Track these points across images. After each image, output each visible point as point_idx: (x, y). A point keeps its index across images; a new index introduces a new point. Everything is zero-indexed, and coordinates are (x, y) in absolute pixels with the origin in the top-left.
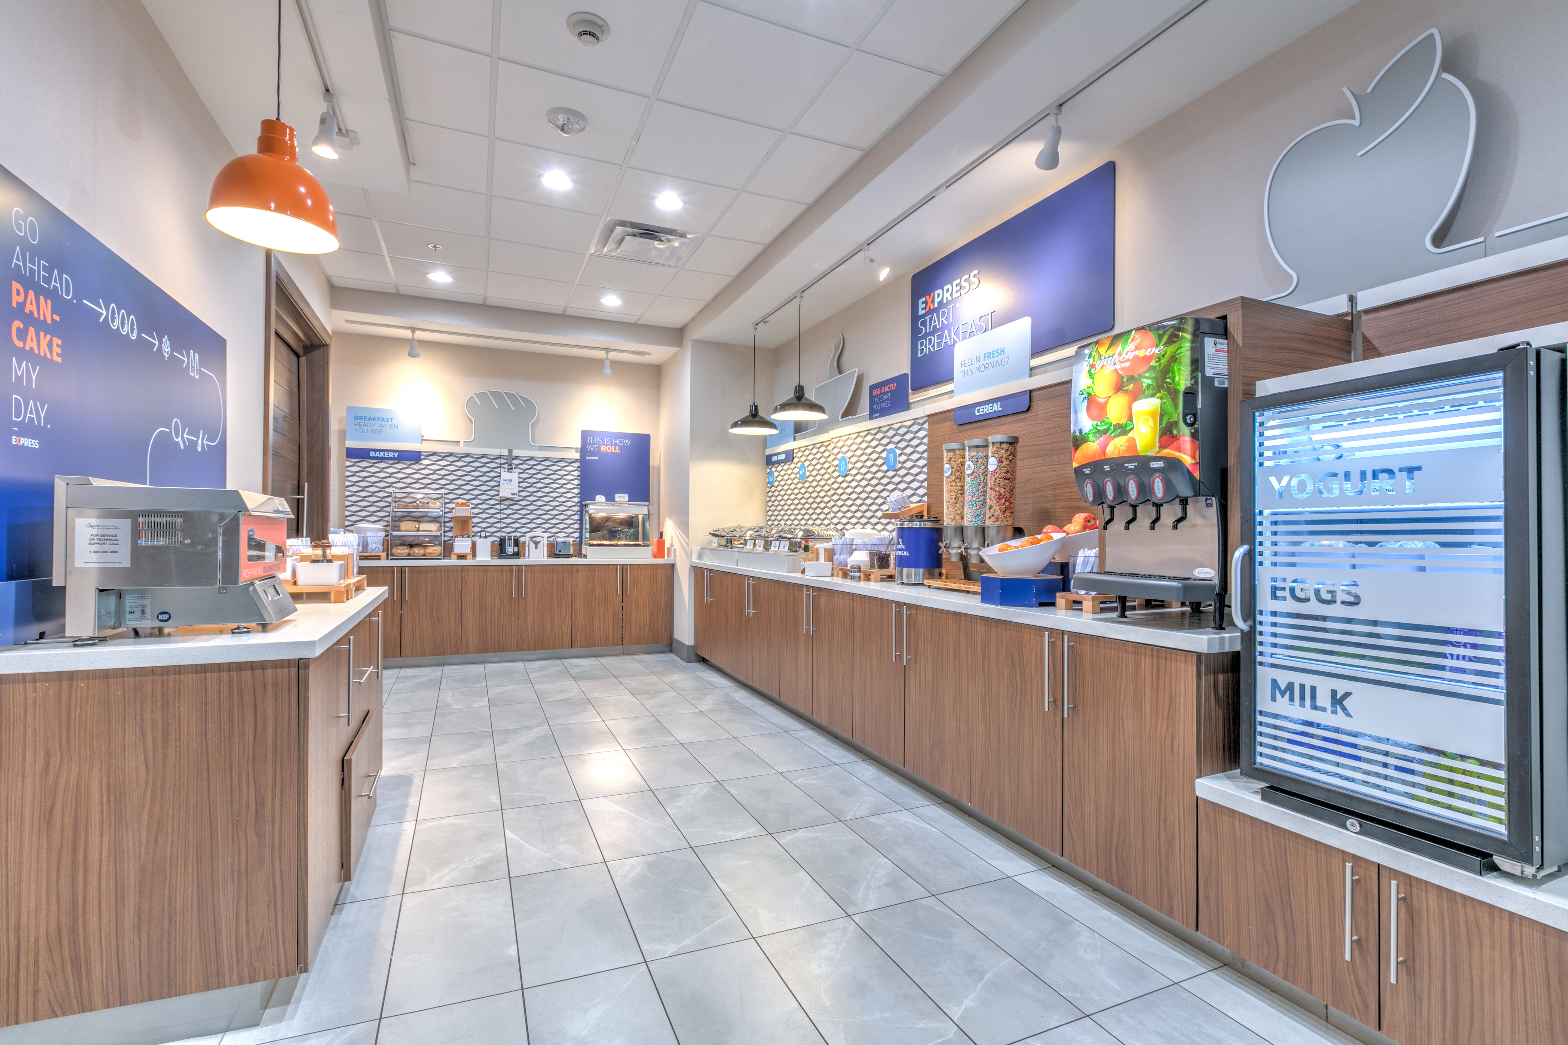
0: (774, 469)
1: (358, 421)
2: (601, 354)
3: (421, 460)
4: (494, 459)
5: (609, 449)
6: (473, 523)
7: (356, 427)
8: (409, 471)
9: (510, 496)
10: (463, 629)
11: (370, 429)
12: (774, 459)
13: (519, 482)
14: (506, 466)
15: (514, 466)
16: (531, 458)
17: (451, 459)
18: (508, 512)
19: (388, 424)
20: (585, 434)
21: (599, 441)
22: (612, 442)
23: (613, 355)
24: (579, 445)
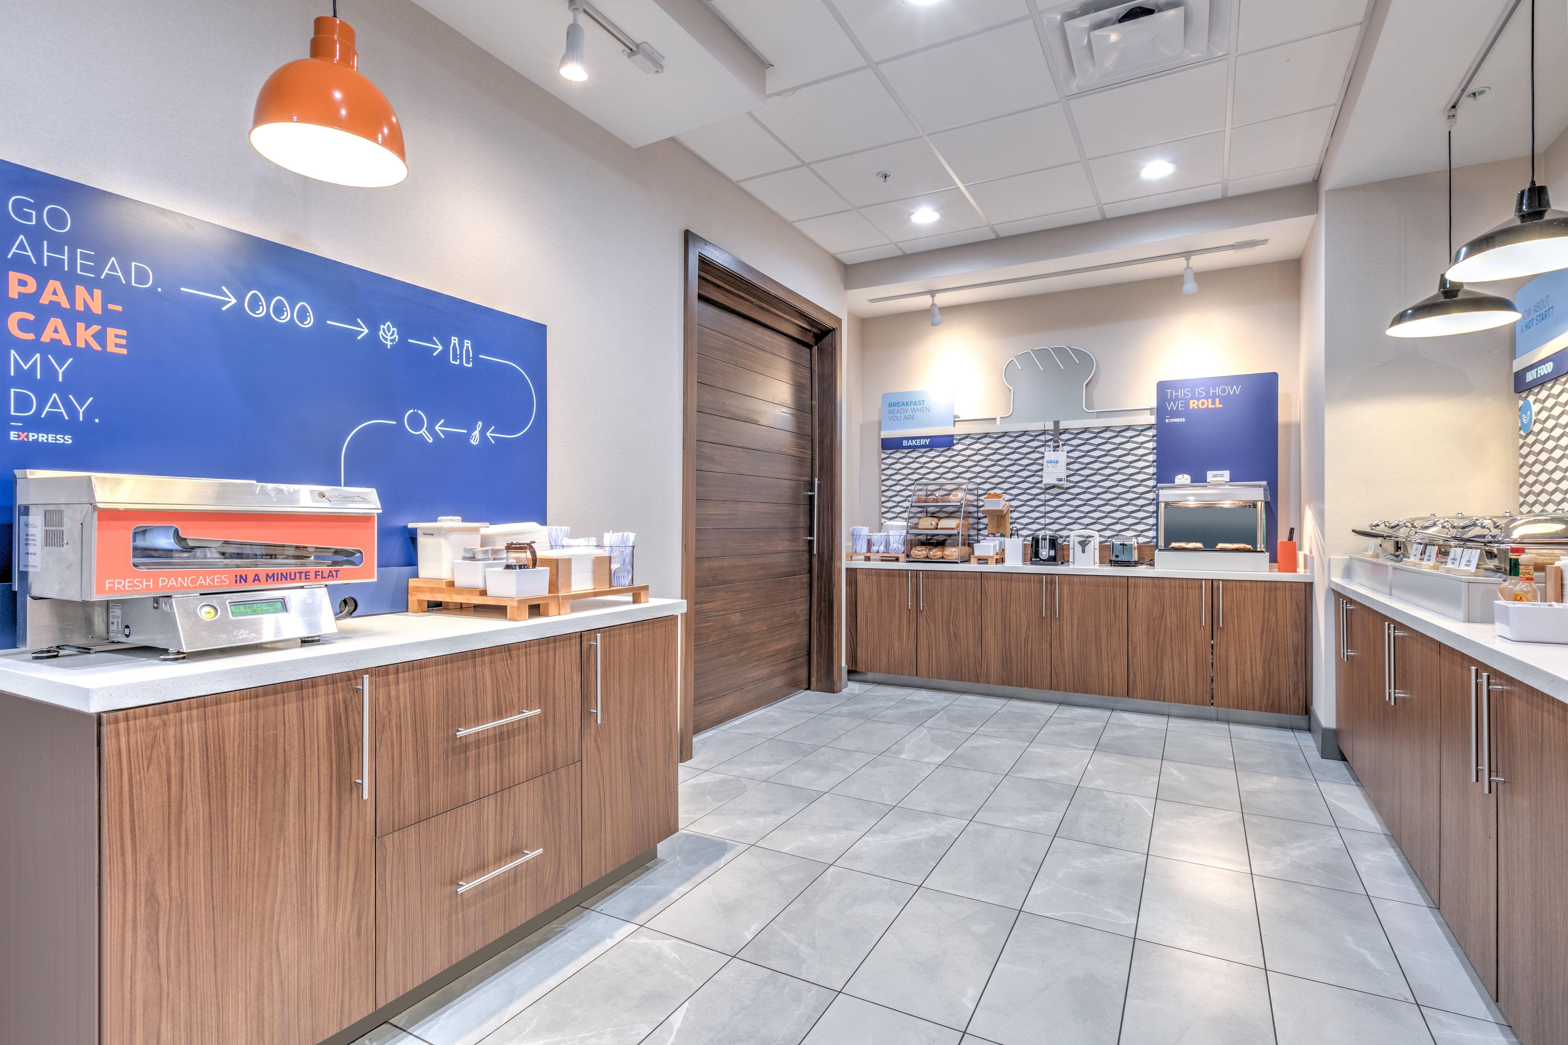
0: (1531, 399)
1: (892, 408)
2: (1177, 265)
3: (954, 445)
4: (1036, 436)
5: (1203, 404)
6: (1011, 518)
7: (891, 415)
8: (941, 459)
9: (1055, 482)
10: (983, 653)
11: (903, 416)
12: (1530, 376)
13: (1068, 464)
14: (1051, 443)
15: (1061, 443)
16: (1085, 430)
17: (986, 440)
18: (1055, 503)
19: (919, 407)
20: (1163, 388)
21: (1185, 395)
22: (1208, 392)
23: (1200, 262)
24: (1154, 404)
